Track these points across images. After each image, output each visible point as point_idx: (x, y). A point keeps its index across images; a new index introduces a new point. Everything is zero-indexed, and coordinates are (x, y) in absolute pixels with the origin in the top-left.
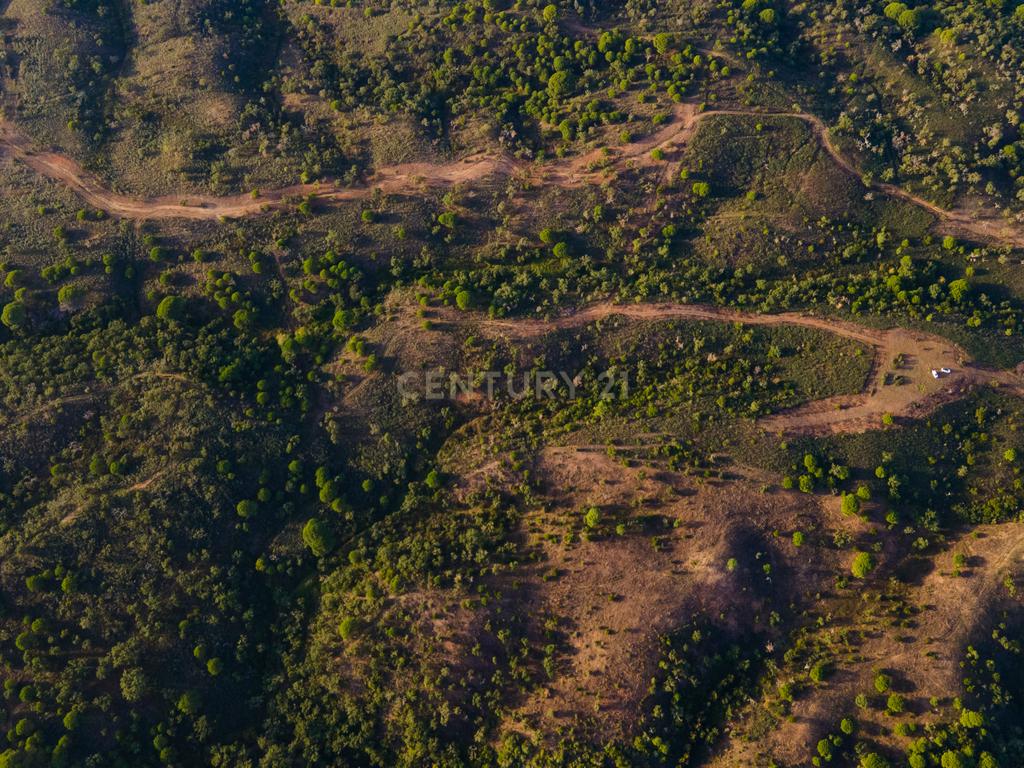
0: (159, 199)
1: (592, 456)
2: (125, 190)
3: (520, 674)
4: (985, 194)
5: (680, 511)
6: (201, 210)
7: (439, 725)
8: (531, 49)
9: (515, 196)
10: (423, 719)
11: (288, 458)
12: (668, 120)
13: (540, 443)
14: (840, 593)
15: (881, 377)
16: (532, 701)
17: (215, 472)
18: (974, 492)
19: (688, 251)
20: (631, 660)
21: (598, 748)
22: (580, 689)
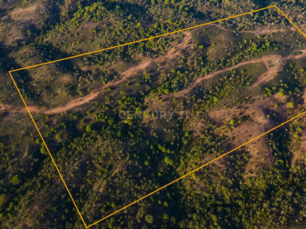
0: (66, 104)
1: (221, 111)
2: (55, 106)
3: (241, 163)
4: (259, 26)
5: (248, 112)
6: (81, 102)
7: (231, 185)
8: (139, 34)
9: (160, 66)
10: (226, 186)
11: (149, 146)
12: (184, 36)
13: (207, 114)
14: (290, 113)
15: (268, 67)
16: (247, 168)
17: (134, 158)
18: (300, 81)
19: (207, 61)
20: (263, 147)
21: (269, 170)
22: (257, 159)
